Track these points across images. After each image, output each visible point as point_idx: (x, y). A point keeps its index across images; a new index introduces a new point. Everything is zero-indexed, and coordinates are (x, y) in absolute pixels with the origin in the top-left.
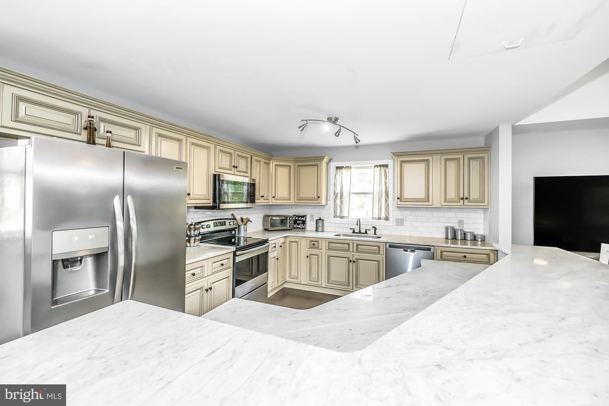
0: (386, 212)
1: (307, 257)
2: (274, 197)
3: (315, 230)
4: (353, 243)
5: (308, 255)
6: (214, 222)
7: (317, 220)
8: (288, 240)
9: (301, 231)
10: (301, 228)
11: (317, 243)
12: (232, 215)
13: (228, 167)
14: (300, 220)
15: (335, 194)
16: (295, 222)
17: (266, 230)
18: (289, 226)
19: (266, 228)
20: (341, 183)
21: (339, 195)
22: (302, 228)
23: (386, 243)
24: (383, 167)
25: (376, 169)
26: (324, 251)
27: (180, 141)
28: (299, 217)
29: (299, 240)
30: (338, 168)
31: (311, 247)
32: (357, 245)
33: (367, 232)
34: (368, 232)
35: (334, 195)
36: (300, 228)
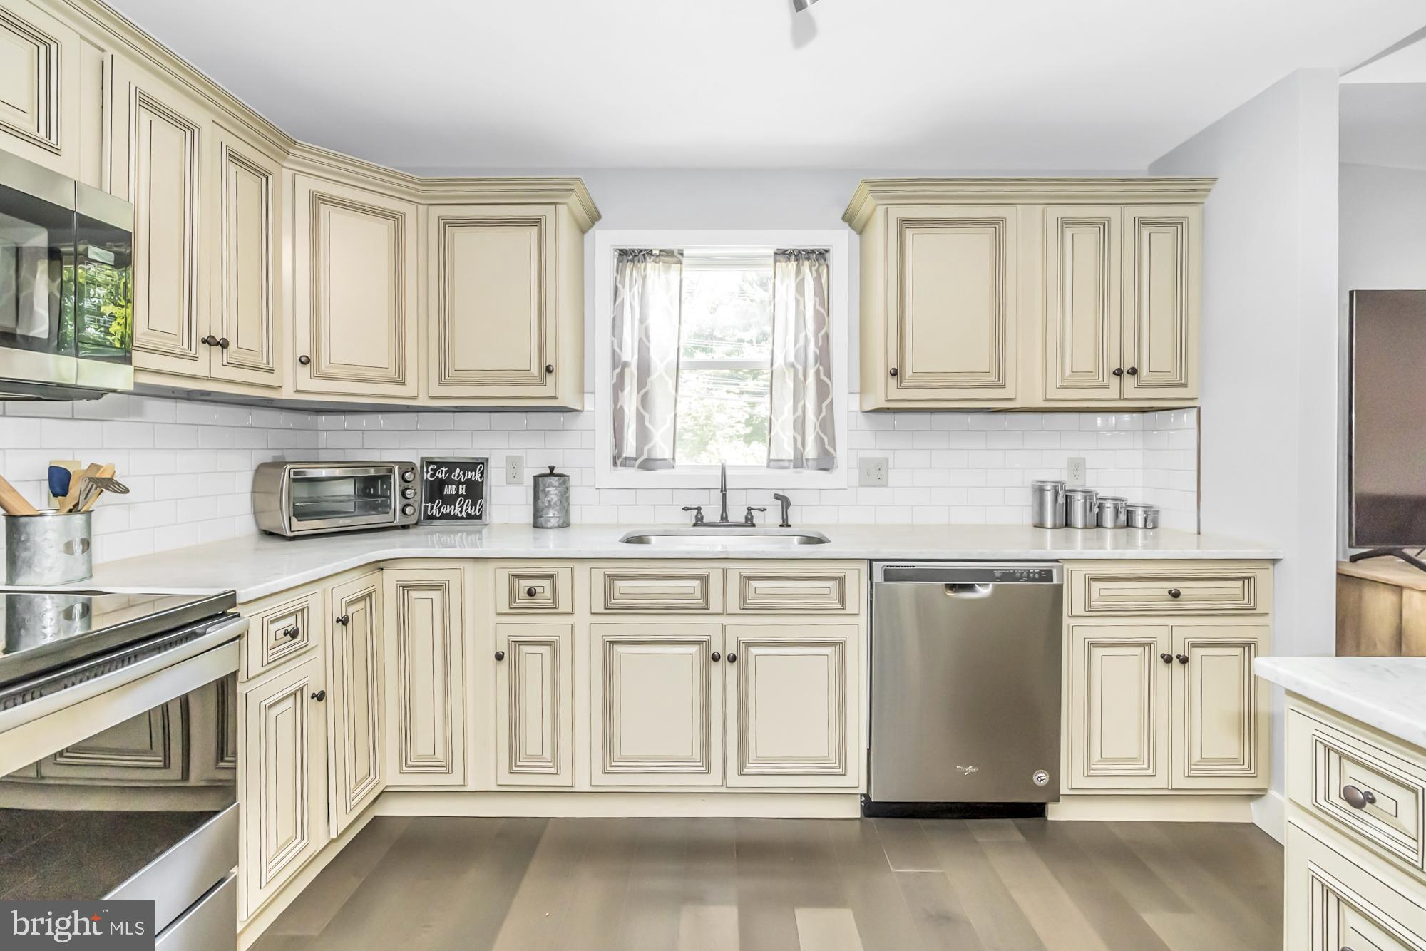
0: (825, 433)
1: (499, 657)
2: (305, 361)
3: (531, 520)
4: (725, 571)
5: (503, 648)
7: (536, 478)
8: (391, 579)
9: (462, 532)
10: (462, 518)
11: (547, 583)
14: (458, 483)
15: (618, 365)
16: (435, 490)
17: (269, 534)
18: (403, 512)
19: (269, 525)
20: (642, 321)
21: (633, 368)
22: (469, 517)
23: (871, 561)
24: (808, 259)
25: (782, 266)
26: (582, 618)
28: (451, 466)
29: (453, 577)
30: (626, 255)
31: (514, 610)
32: (745, 579)
33: (752, 517)
34: (758, 517)
35: (614, 368)
36: (456, 517)
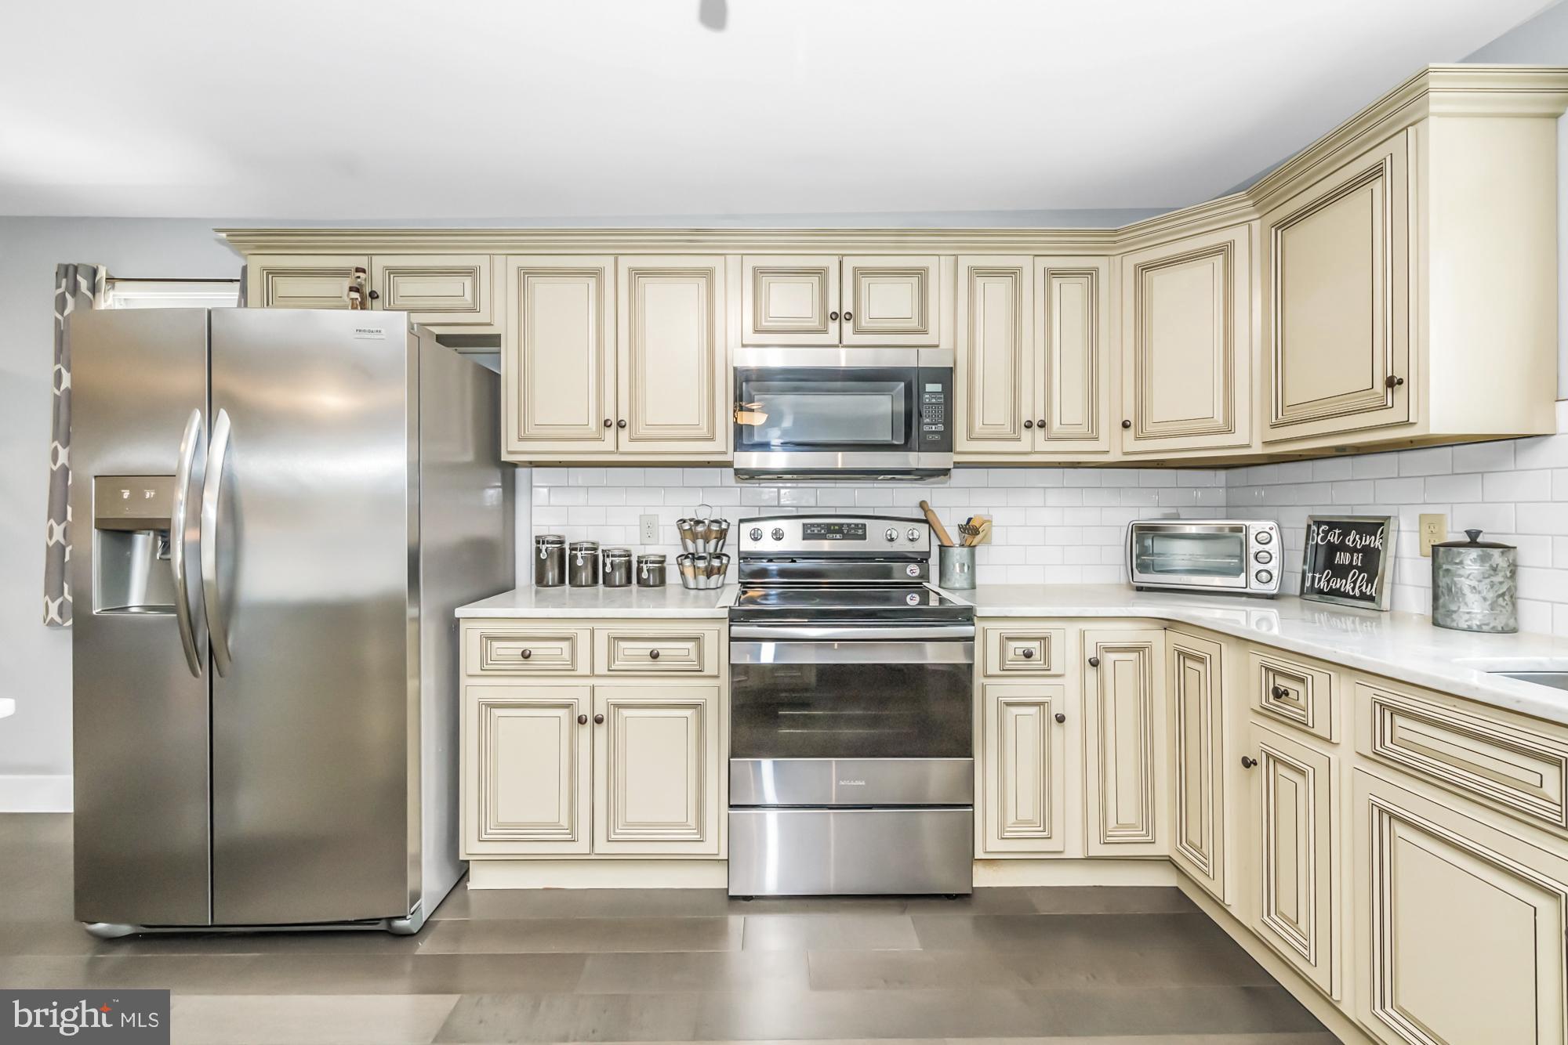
1: (1249, 764)
2: (1128, 425)
5: (1256, 756)
6: (804, 525)
7: (1434, 549)
8: (1170, 640)
10: (1354, 597)
11: (1300, 688)
12: (923, 505)
13: (815, 324)
14: (1353, 550)
18: (1257, 578)
22: (1364, 596)
27: (596, 273)
28: (1346, 528)
31: (1266, 710)
36: (1346, 595)
